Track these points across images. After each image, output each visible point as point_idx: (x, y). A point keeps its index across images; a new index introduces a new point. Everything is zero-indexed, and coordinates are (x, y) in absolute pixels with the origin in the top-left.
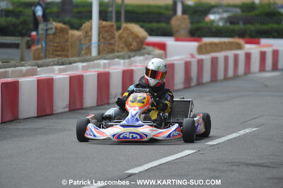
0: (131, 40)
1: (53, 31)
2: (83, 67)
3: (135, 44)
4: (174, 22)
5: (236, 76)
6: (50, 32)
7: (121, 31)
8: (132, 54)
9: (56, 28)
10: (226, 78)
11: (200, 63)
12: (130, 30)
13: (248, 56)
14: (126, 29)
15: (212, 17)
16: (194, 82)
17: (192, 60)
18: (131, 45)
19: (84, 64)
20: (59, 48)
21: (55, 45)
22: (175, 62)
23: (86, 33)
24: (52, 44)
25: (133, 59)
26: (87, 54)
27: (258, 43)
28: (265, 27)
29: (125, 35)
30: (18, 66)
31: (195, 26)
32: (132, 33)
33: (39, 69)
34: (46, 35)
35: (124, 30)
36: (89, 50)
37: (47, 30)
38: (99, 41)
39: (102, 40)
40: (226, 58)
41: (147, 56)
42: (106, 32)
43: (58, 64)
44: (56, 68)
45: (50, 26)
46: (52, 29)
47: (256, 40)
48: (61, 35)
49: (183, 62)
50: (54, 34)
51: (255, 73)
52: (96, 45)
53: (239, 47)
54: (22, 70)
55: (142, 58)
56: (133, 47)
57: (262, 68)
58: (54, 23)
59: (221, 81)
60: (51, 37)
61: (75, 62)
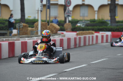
0: (53, 29)
1: (22, 26)
2: (36, 39)
3: (55, 31)
4: (65, 25)
5: (92, 44)
6: (21, 27)
7: (49, 26)
8: (54, 35)
9: (23, 26)
10: (89, 45)
11: (80, 38)
12: (53, 26)
13: (97, 37)
14: (51, 25)
15: (79, 25)
16: (78, 46)
17: (77, 37)
18: (53, 31)
19: (37, 38)
20: (24, 33)
21: (23, 32)
22: (71, 38)
23: (36, 26)
24: (21, 32)
25: (54, 36)
26: (36, 34)
27: (99, 33)
28: (101, 27)
29: (51, 27)
30: (13, 37)
31: (73, 27)
32: (54, 27)
33: (20, 39)
34: (19, 28)
35: (50, 25)
36: (37, 33)
37: (19, 26)
38: (41, 29)
39: (42, 29)
40: (89, 37)
41: (59, 35)
42: (44, 26)
43: (27, 37)
44: (27, 38)
45: (21, 25)
46: (21, 26)
47: (98, 32)
48: (25, 28)
49: (74, 38)
50: (22, 28)
51: (99, 43)
52: (40, 31)
53: (93, 34)
54: (14, 39)
55: (58, 36)
56: (54, 32)
57: (102, 42)
58: (22, 24)
59: (87, 46)
60: (21, 29)
61: (33, 37)
